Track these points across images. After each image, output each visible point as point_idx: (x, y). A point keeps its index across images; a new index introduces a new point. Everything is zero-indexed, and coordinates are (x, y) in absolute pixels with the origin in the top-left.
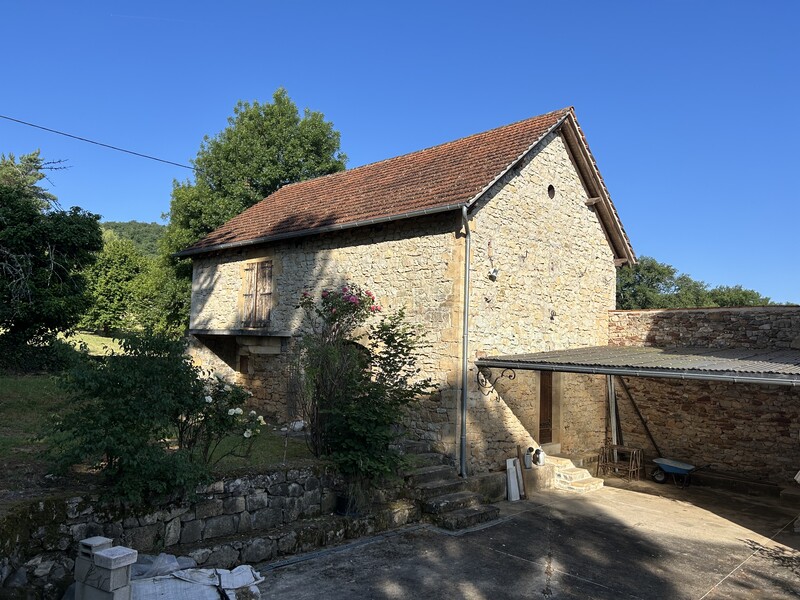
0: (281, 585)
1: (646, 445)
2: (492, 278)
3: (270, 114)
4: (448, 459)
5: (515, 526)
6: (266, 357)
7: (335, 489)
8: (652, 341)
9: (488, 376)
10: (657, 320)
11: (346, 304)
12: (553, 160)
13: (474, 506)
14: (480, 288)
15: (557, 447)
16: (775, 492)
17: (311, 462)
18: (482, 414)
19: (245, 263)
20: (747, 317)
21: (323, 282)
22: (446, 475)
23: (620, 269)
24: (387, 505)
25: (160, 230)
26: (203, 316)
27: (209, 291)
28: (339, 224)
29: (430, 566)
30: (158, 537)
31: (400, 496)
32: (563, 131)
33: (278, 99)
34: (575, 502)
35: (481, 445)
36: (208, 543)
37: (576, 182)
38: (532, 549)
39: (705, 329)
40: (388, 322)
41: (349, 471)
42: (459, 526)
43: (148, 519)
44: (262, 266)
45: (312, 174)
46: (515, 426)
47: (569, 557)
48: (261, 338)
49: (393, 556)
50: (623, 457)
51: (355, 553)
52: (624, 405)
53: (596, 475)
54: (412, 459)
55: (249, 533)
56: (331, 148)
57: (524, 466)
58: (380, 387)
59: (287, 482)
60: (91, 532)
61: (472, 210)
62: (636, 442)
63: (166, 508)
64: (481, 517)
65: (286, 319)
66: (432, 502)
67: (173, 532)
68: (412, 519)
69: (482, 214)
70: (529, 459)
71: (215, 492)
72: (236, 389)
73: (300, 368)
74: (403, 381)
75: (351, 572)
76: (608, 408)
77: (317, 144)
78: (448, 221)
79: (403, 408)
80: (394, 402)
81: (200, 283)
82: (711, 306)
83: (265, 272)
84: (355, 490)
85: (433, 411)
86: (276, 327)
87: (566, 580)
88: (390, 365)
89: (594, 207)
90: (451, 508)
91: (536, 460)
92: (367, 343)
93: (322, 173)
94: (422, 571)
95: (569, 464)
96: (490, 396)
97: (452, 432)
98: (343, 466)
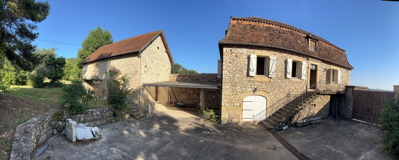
0: (103, 131)
1: (175, 101)
2: (146, 67)
3: (97, 32)
4: (137, 105)
5: (150, 118)
6: (98, 84)
7: (113, 112)
8: (177, 80)
9: (145, 88)
10: (178, 76)
11: (114, 72)
12: (158, 41)
13: (142, 115)
14: (143, 69)
15: (158, 102)
16: (196, 107)
17: (108, 106)
18: (144, 96)
19: (93, 65)
20: (193, 76)
21: (109, 68)
22: (136, 109)
23: (171, 65)
24: (124, 115)
25: (76, 59)
26: (85, 76)
27: (86, 71)
28: (112, 55)
29: (133, 127)
30: (80, 120)
31: (127, 113)
32: (161, 35)
33: (98, 28)
34: (162, 113)
35: (143, 102)
36: (89, 122)
37: (163, 46)
38: (153, 123)
39: (186, 78)
40: (124, 76)
41: (116, 108)
42: (139, 119)
43: (78, 116)
44: (96, 65)
45: (106, 44)
46: (150, 98)
47: (161, 124)
48: (96, 80)
49: (125, 125)
50: (171, 103)
51: (118, 125)
52: (172, 93)
53: (166, 107)
54: (129, 105)
55: (96, 120)
56: (110, 38)
57: (152, 106)
58: (122, 90)
59: (103, 110)
60: (68, 118)
61: (141, 51)
62: (173, 100)
63: (80, 114)
64: (143, 117)
65: (102, 76)
66: (133, 114)
67: (82, 119)
68: (129, 118)
69: (144, 53)
70: (153, 105)
71: (89, 111)
72: (93, 91)
73: (105, 86)
74: (127, 89)
75: (117, 129)
76: (169, 94)
77: (107, 37)
78: (136, 54)
79: (127, 94)
80: (125, 93)
81: (84, 69)
82: (188, 74)
83: (97, 66)
84: (117, 112)
85: (133, 95)
86: (99, 78)
87: (160, 128)
88: (124, 85)
89: (167, 52)
90: (137, 115)
91: (154, 105)
92: (119, 81)
93: (108, 44)
94: (131, 128)
95: (161, 105)
96: (145, 92)
97: (137, 99)
98: (115, 107)
